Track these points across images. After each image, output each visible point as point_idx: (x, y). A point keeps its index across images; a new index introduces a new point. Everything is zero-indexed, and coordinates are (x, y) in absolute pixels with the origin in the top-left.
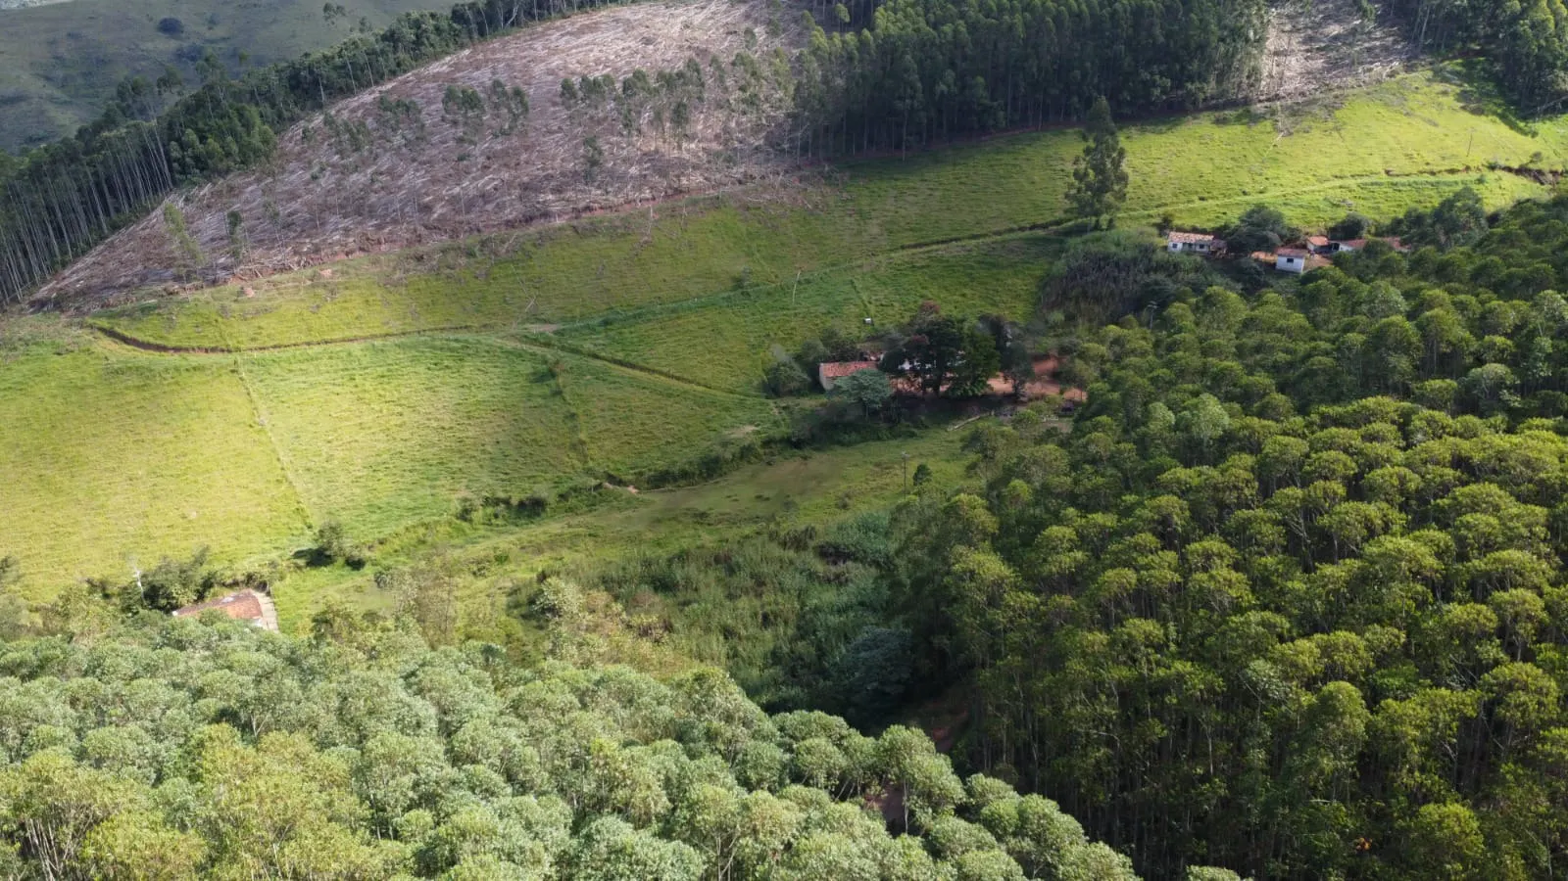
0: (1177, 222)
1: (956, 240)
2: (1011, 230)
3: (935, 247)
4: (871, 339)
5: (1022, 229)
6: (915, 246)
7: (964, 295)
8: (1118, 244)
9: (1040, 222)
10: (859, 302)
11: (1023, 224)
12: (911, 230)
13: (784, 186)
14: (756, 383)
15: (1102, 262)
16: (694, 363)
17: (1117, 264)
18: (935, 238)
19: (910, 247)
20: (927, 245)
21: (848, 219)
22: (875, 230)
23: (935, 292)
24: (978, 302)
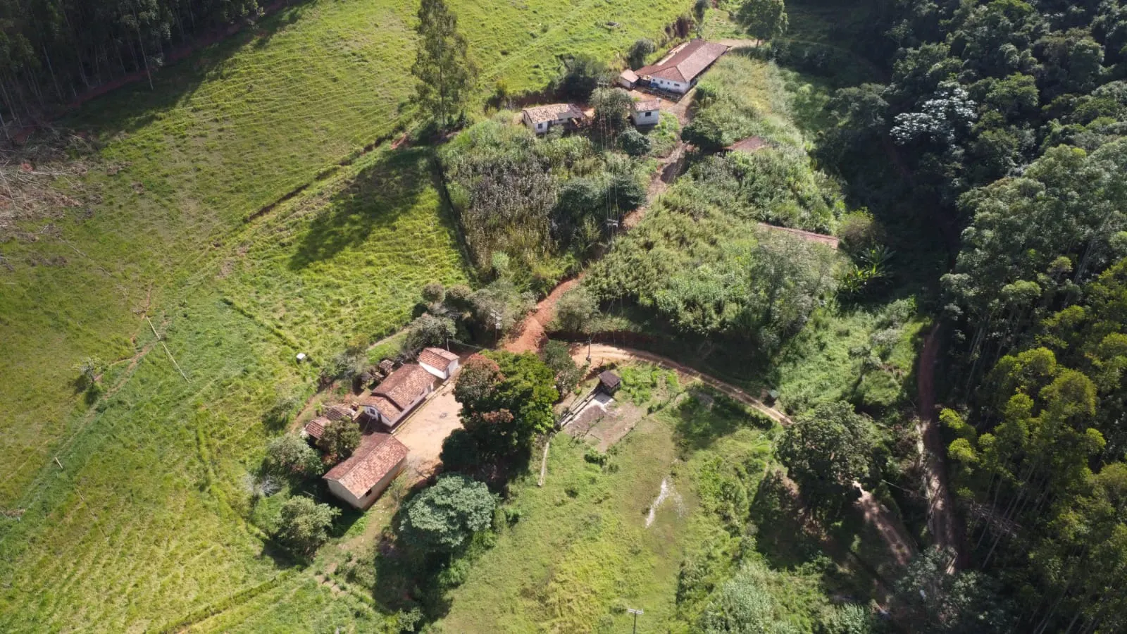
0: (510, 91)
1: (304, 187)
2: (358, 154)
3: (287, 205)
4: (324, 383)
5: (369, 148)
6: (260, 214)
7: (369, 263)
8: (497, 145)
9: (383, 133)
10: (267, 334)
11: (365, 141)
12: (238, 191)
13: (17, 185)
14: (257, 549)
15: (495, 170)
16: (156, 582)
17: (513, 172)
18: (279, 193)
19: (253, 217)
20: (273, 206)
21: (143, 204)
22: (192, 206)
23: (334, 270)
24: (391, 267)
